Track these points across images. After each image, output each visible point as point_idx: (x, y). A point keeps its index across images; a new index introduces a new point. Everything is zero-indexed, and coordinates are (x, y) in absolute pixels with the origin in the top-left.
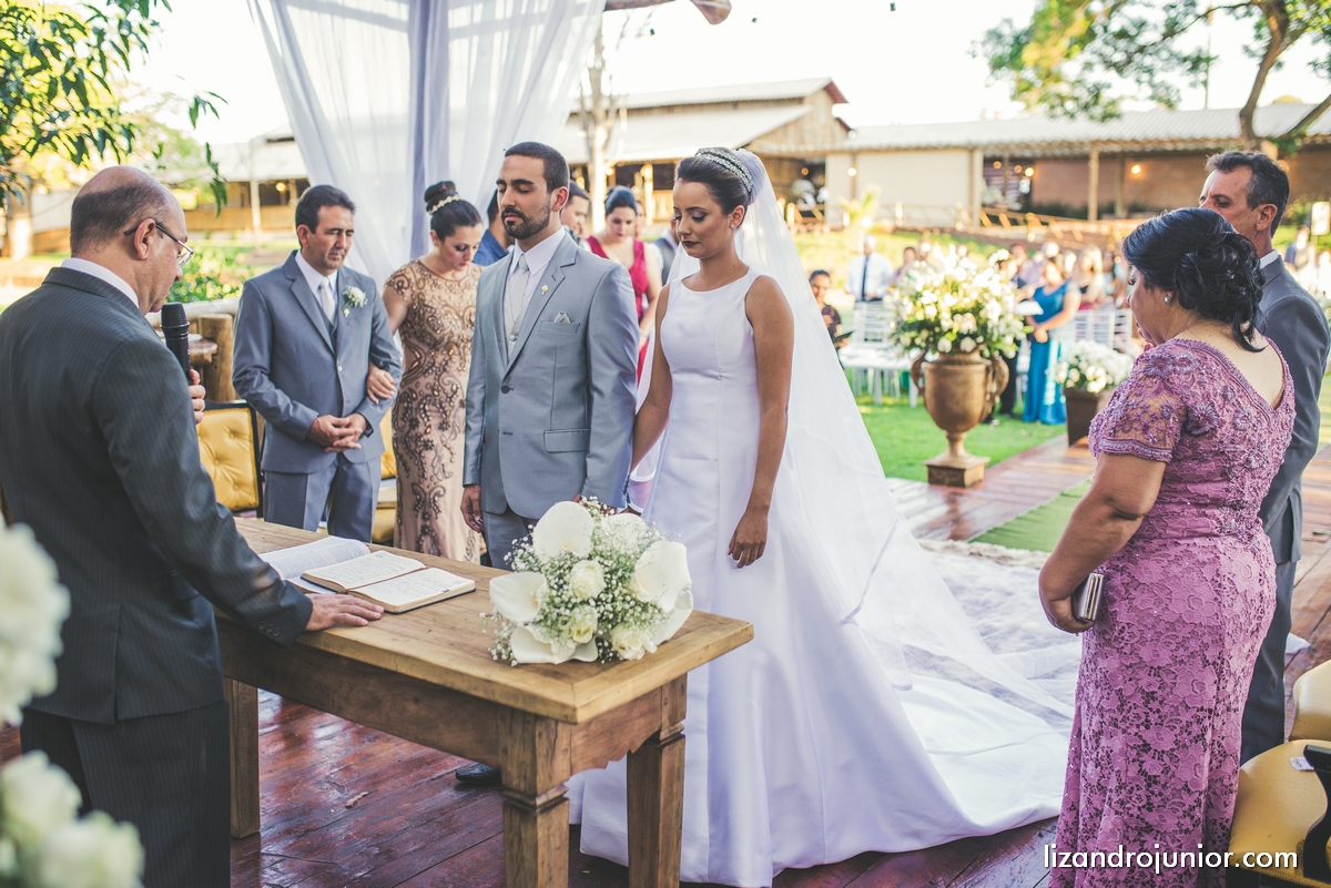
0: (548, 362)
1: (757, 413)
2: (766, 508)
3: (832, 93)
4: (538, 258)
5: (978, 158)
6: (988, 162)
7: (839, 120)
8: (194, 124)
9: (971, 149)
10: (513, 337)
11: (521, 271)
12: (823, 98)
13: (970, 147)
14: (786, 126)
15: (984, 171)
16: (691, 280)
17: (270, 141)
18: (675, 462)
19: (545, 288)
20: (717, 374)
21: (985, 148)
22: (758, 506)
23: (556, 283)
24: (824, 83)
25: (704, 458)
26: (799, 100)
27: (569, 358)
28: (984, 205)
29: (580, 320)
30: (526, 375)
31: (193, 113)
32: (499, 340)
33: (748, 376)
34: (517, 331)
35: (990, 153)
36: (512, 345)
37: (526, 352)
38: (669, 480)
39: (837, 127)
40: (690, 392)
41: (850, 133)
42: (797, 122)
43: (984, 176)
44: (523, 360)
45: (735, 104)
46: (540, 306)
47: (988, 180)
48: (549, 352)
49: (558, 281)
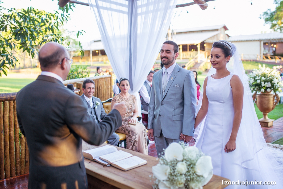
0: (173, 97)
1: (233, 113)
2: (235, 140)
3: (225, 28)
4: (170, 70)
5: (262, 43)
6: (265, 44)
7: (227, 35)
8: (78, 37)
9: (260, 41)
10: (164, 91)
11: (166, 74)
12: (223, 29)
13: (260, 40)
14: (214, 36)
15: (264, 46)
16: (214, 76)
17: (95, 41)
18: (210, 126)
19: (172, 78)
20: (223, 102)
21: (264, 40)
22: (233, 139)
23: (175, 77)
24: (224, 26)
25: (219, 125)
26: (217, 30)
27: (179, 96)
28: (264, 54)
29: (182, 86)
30: (168, 101)
31: (78, 35)
32: (160, 92)
33: (230, 103)
34: (165, 89)
35: (265, 42)
36: (164, 93)
37: (168, 95)
38: (208, 130)
39: (227, 36)
40: (214, 106)
41: (230, 37)
42: (217, 35)
43: (264, 47)
44: (166, 97)
45: (202, 31)
46: (171, 82)
47: (265, 48)
48: (173, 94)
49: (175, 76)
